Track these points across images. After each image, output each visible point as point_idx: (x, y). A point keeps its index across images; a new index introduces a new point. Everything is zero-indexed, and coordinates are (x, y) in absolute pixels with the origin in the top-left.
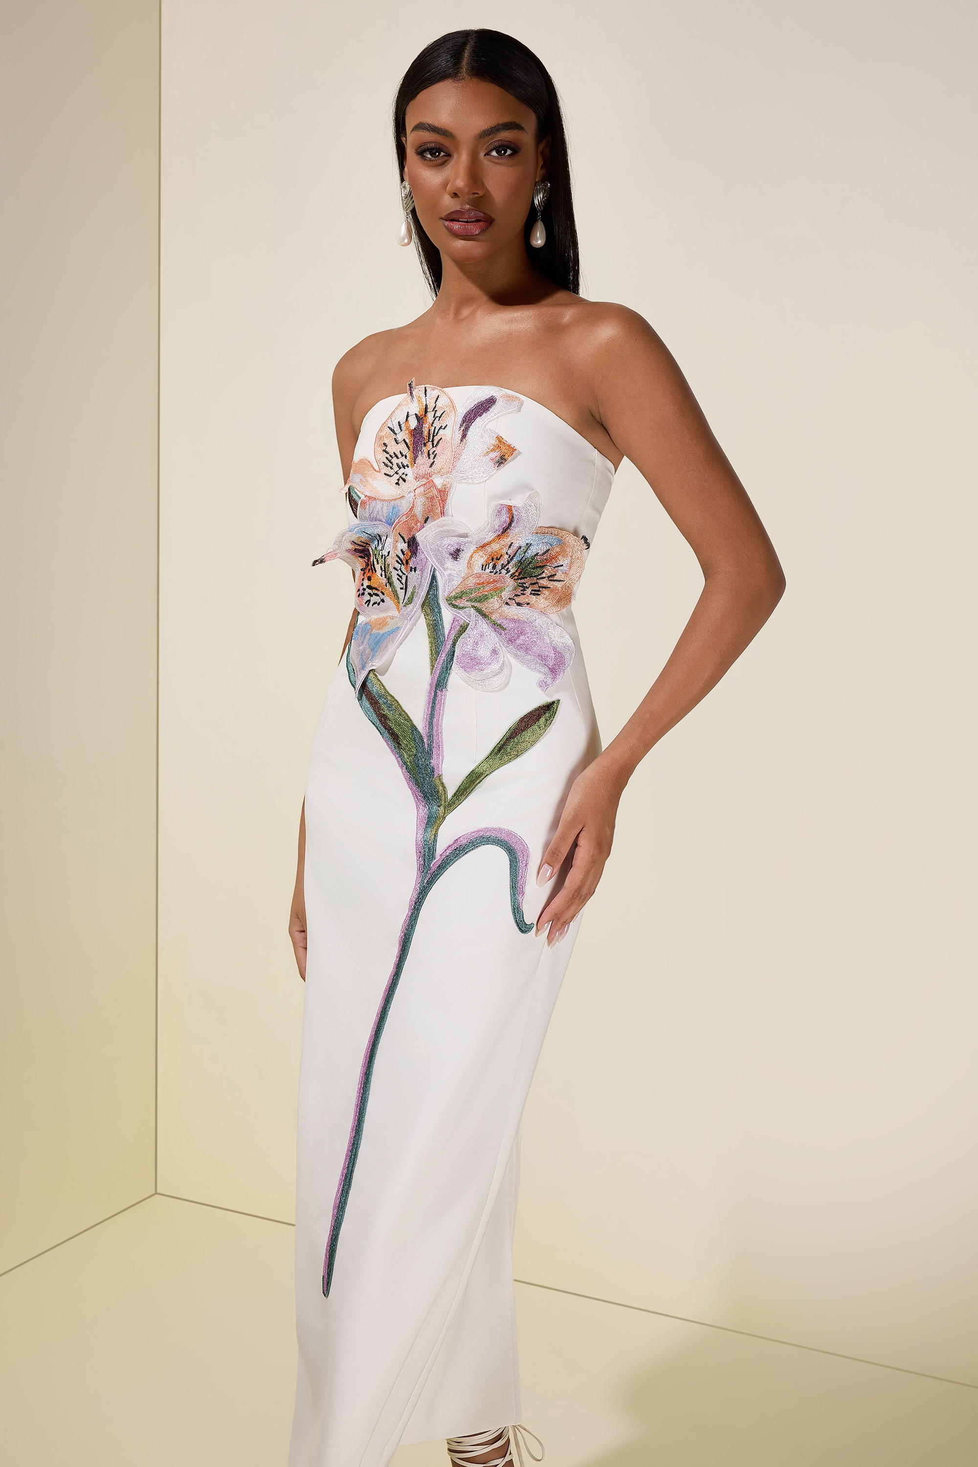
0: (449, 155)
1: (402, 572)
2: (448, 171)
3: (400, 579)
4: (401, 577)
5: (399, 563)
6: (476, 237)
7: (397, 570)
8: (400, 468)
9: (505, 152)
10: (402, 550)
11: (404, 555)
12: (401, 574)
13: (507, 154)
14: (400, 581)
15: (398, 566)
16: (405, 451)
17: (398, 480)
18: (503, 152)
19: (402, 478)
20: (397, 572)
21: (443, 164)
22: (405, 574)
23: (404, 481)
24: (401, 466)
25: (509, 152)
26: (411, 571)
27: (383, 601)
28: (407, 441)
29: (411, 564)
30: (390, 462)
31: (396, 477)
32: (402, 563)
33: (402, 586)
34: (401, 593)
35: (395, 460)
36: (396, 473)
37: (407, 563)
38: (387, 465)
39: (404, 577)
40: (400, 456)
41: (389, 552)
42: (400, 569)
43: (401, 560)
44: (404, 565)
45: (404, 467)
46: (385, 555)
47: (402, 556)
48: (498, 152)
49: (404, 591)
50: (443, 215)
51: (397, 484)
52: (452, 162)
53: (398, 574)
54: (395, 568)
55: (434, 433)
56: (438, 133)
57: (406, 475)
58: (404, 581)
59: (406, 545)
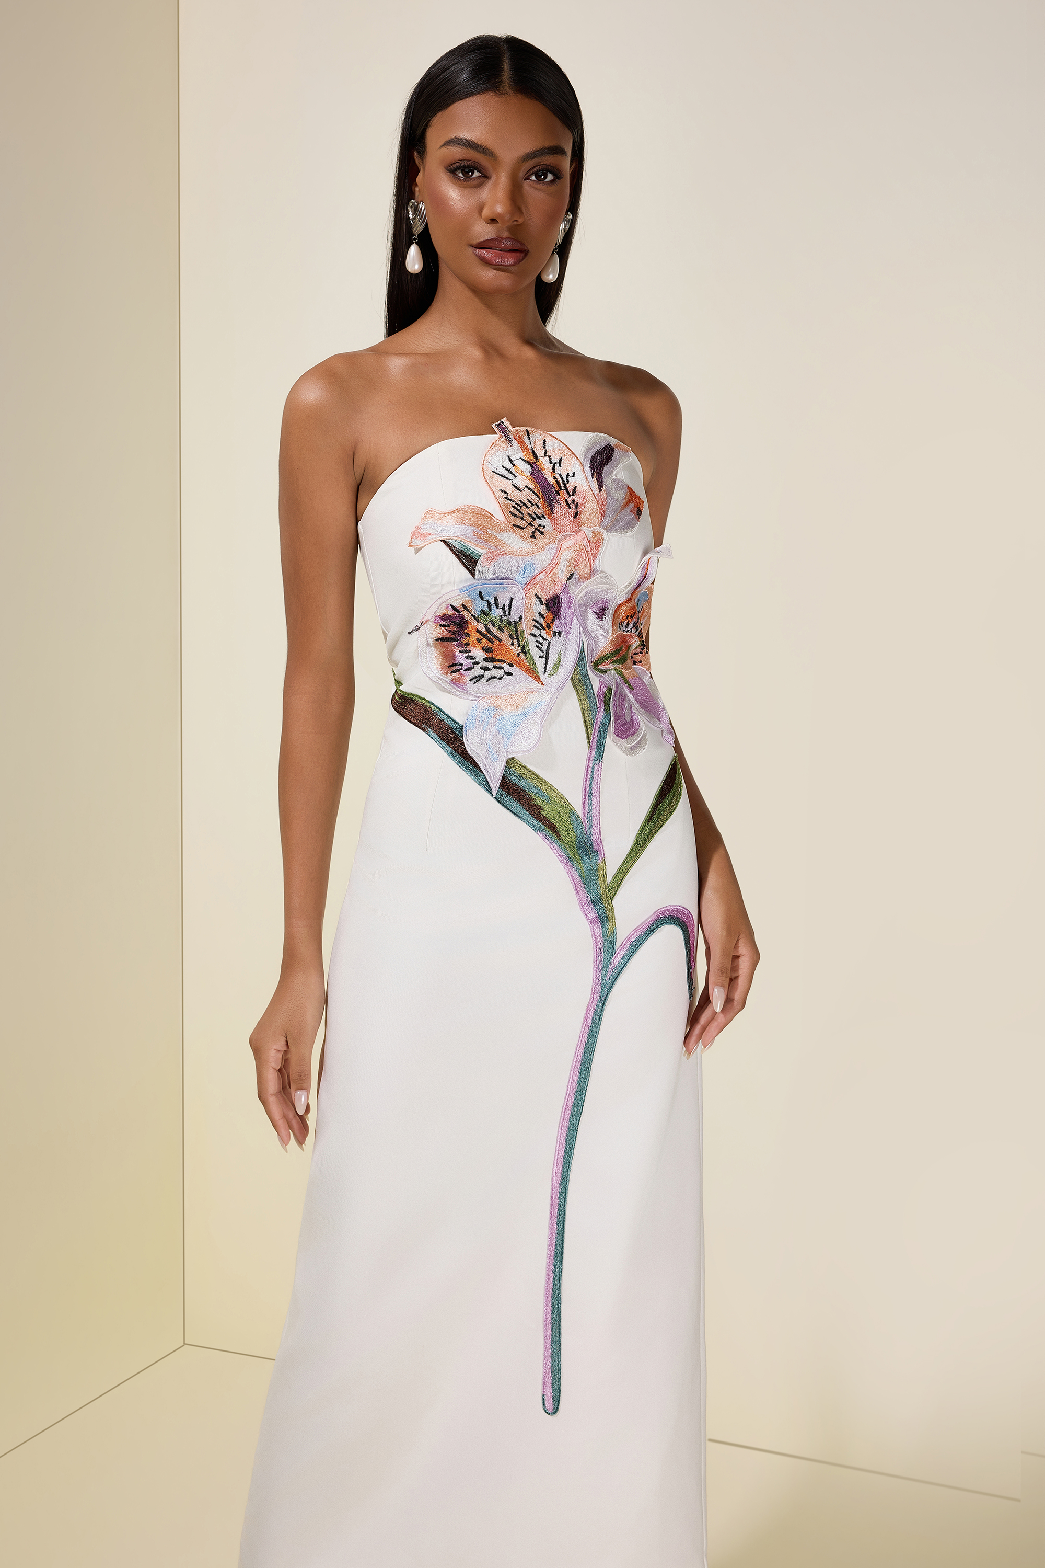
0: (486, 176)
1: (543, 638)
2: (485, 193)
3: (540, 646)
4: (541, 644)
5: (538, 628)
6: (507, 267)
7: (535, 636)
8: (534, 519)
9: (546, 177)
10: (539, 613)
11: (544, 618)
12: (540, 639)
13: (547, 180)
14: (540, 649)
15: (537, 632)
16: (534, 498)
17: (534, 532)
18: (543, 177)
19: (539, 531)
20: (536, 639)
21: (480, 185)
22: (545, 639)
23: (542, 533)
24: (535, 517)
25: (550, 177)
26: (555, 635)
27: (509, 674)
28: (532, 487)
29: (555, 628)
30: (519, 511)
31: (531, 529)
32: (543, 628)
33: (541, 654)
34: (540, 664)
35: (525, 510)
36: (530, 524)
37: (549, 626)
38: (515, 515)
39: (545, 644)
40: (529, 504)
41: (521, 618)
42: (540, 635)
43: (540, 624)
44: (544, 629)
45: (539, 518)
46: (514, 621)
47: (542, 621)
48: (538, 177)
49: (544, 659)
50: (475, 242)
51: (533, 536)
52: (489, 185)
53: (537, 641)
54: (532, 635)
55: (563, 481)
56: (478, 151)
57: (544, 527)
58: (544, 648)
59: (544, 607)
